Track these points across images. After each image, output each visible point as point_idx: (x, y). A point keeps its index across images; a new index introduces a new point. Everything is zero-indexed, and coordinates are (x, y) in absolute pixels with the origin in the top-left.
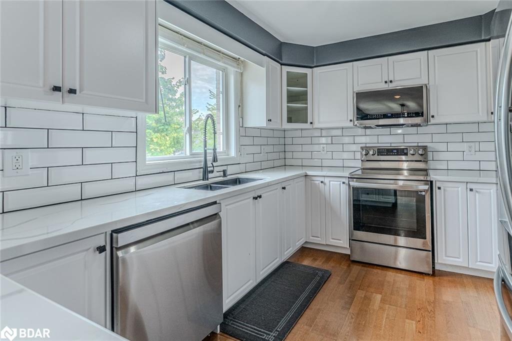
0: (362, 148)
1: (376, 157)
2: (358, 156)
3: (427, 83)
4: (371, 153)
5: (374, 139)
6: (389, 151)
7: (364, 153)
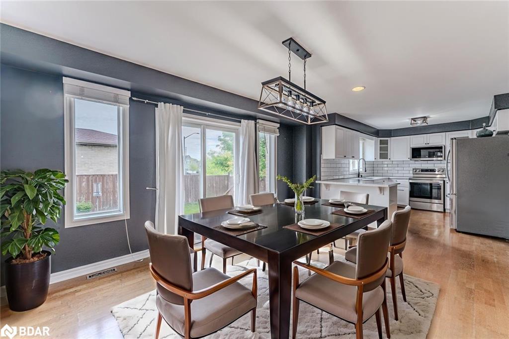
0: (413, 169)
1: (420, 173)
2: (411, 172)
3: (444, 144)
4: (418, 171)
5: (420, 165)
6: (427, 170)
7: (414, 171)
